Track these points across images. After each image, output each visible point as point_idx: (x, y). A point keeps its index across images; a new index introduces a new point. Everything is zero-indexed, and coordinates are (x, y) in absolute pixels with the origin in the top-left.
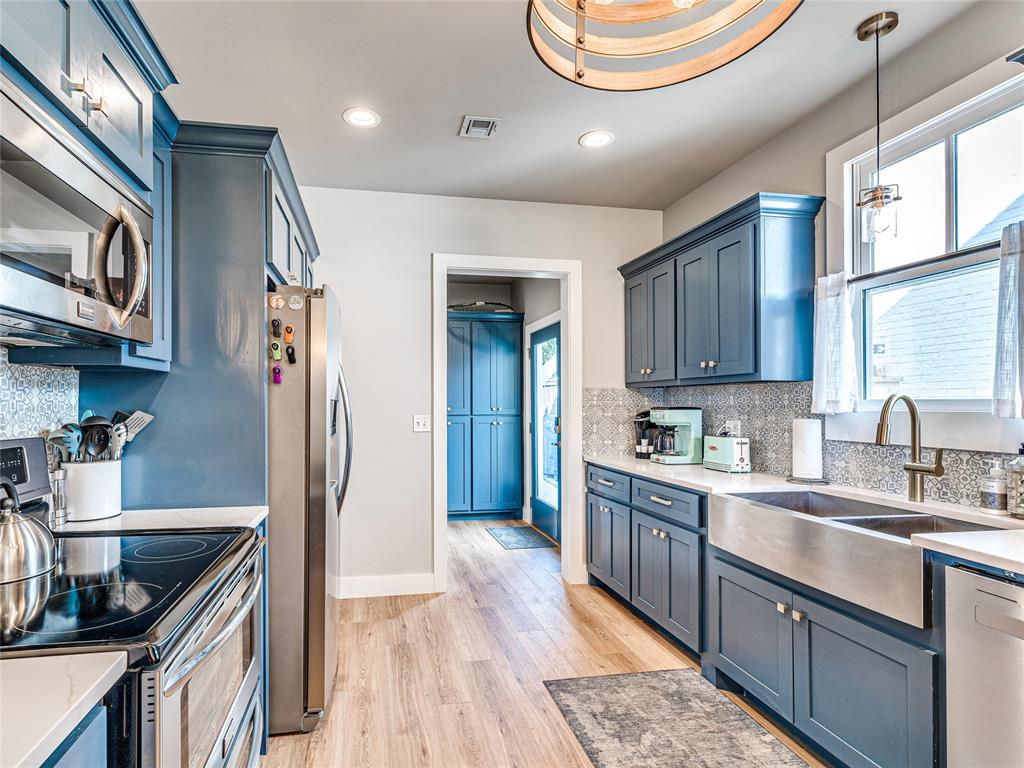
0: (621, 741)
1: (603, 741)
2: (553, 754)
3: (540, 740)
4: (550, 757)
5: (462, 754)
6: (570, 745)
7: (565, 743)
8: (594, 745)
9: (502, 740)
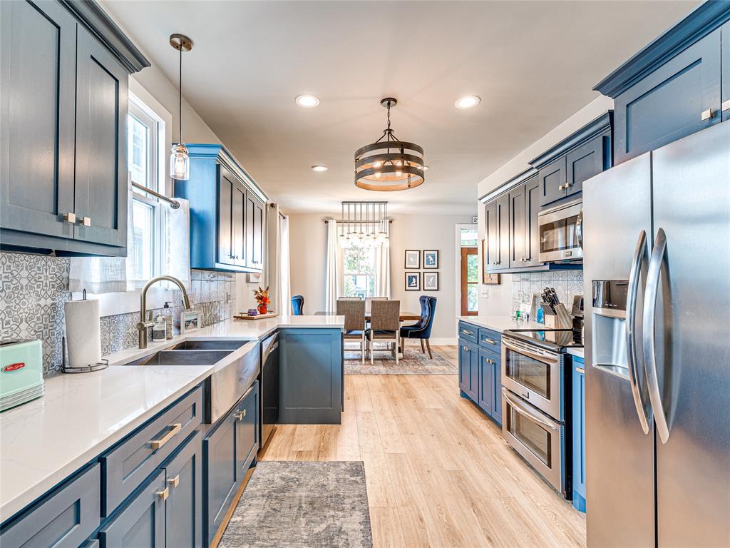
0: (341, 528)
1: (354, 530)
2: (394, 527)
3: (400, 538)
4: (397, 525)
5: (460, 534)
6: (379, 531)
7: (383, 533)
8: (362, 527)
9: (430, 541)
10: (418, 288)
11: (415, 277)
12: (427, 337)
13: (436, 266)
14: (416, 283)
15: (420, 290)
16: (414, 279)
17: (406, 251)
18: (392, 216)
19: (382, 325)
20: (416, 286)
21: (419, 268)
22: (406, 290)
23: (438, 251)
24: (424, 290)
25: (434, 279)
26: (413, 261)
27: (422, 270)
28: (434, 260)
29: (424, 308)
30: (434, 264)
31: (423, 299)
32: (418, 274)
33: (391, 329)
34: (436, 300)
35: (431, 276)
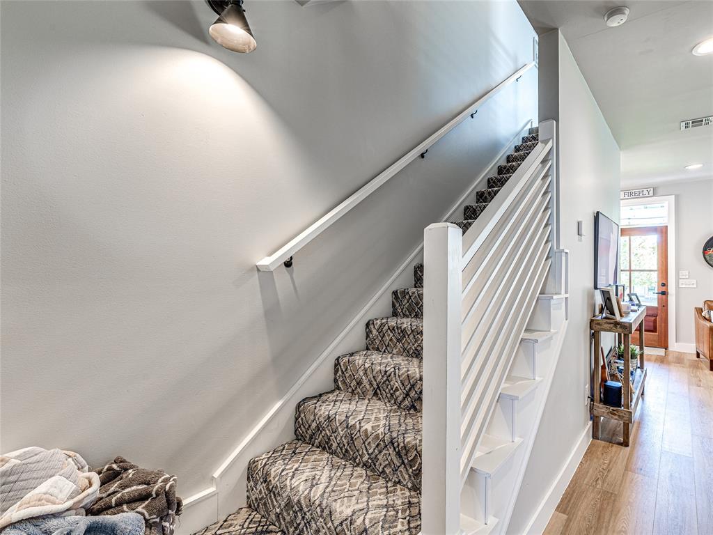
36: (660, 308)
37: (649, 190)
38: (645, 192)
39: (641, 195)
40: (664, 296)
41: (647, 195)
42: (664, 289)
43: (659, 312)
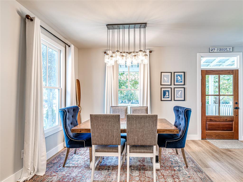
10: (170, 99)
11: (168, 91)
12: (182, 146)
13: (183, 83)
14: (169, 95)
15: (171, 100)
16: (167, 93)
17: (161, 72)
18: (152, 48)
19: (138, 141)
20: (169, 98)
21: (171, 85)
22: (161, 100)
23: (184, 72)
24: (174, 100)
25: (182, 93)
26: (167, 80)
27: (173, 86)
28: (182, 79)
29: (178, 117)
30: (182, 82)
31: (177, 109)
32: (170, 89)
33: (148, 144)
34: (191, 111)
35: (179, 91)
36: (235, 116)
37: (230, 48)
38: (228, 49)
39: (226, 51)
40: (237, 110)
41: (229, 51)
42: (236, 106)
43: (234, 119)
